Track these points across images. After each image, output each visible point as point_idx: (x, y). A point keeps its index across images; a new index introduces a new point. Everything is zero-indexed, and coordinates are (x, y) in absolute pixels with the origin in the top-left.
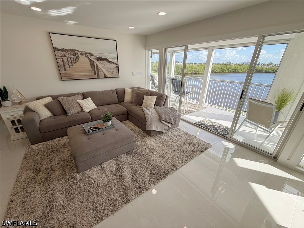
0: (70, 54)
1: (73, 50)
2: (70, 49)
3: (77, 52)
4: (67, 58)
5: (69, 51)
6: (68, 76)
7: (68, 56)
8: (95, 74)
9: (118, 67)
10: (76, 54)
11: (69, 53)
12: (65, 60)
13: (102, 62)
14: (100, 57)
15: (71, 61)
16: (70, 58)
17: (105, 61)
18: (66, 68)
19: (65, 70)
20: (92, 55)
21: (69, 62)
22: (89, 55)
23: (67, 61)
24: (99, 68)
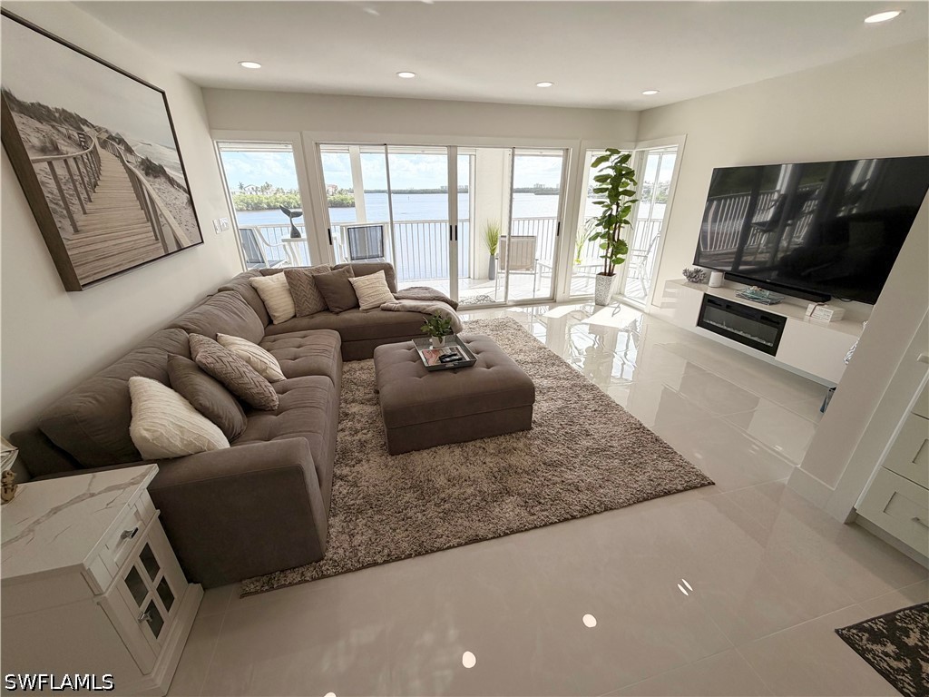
0: (69, 138)
1: (70, 114)
2: (59, 107)
3: (85, 128)
4: (65, 161)
5: (60, 123)
6: (91, 258)
7: (64, 147)
8: (157, 239)
9: (191, 202)
10: (87, 138)
11: (64, 131)
12: (61, 171)
13: (158, 180)
14: (147, 159)
15: (83, 179)
16: (75, 158)
17: (163, 180)
18: (75, 216)
19: (76, 231)
20: (129, 150)
21: (78, 186)
22: (121, 148)
23: (68, 177)
24: (159, 213)
